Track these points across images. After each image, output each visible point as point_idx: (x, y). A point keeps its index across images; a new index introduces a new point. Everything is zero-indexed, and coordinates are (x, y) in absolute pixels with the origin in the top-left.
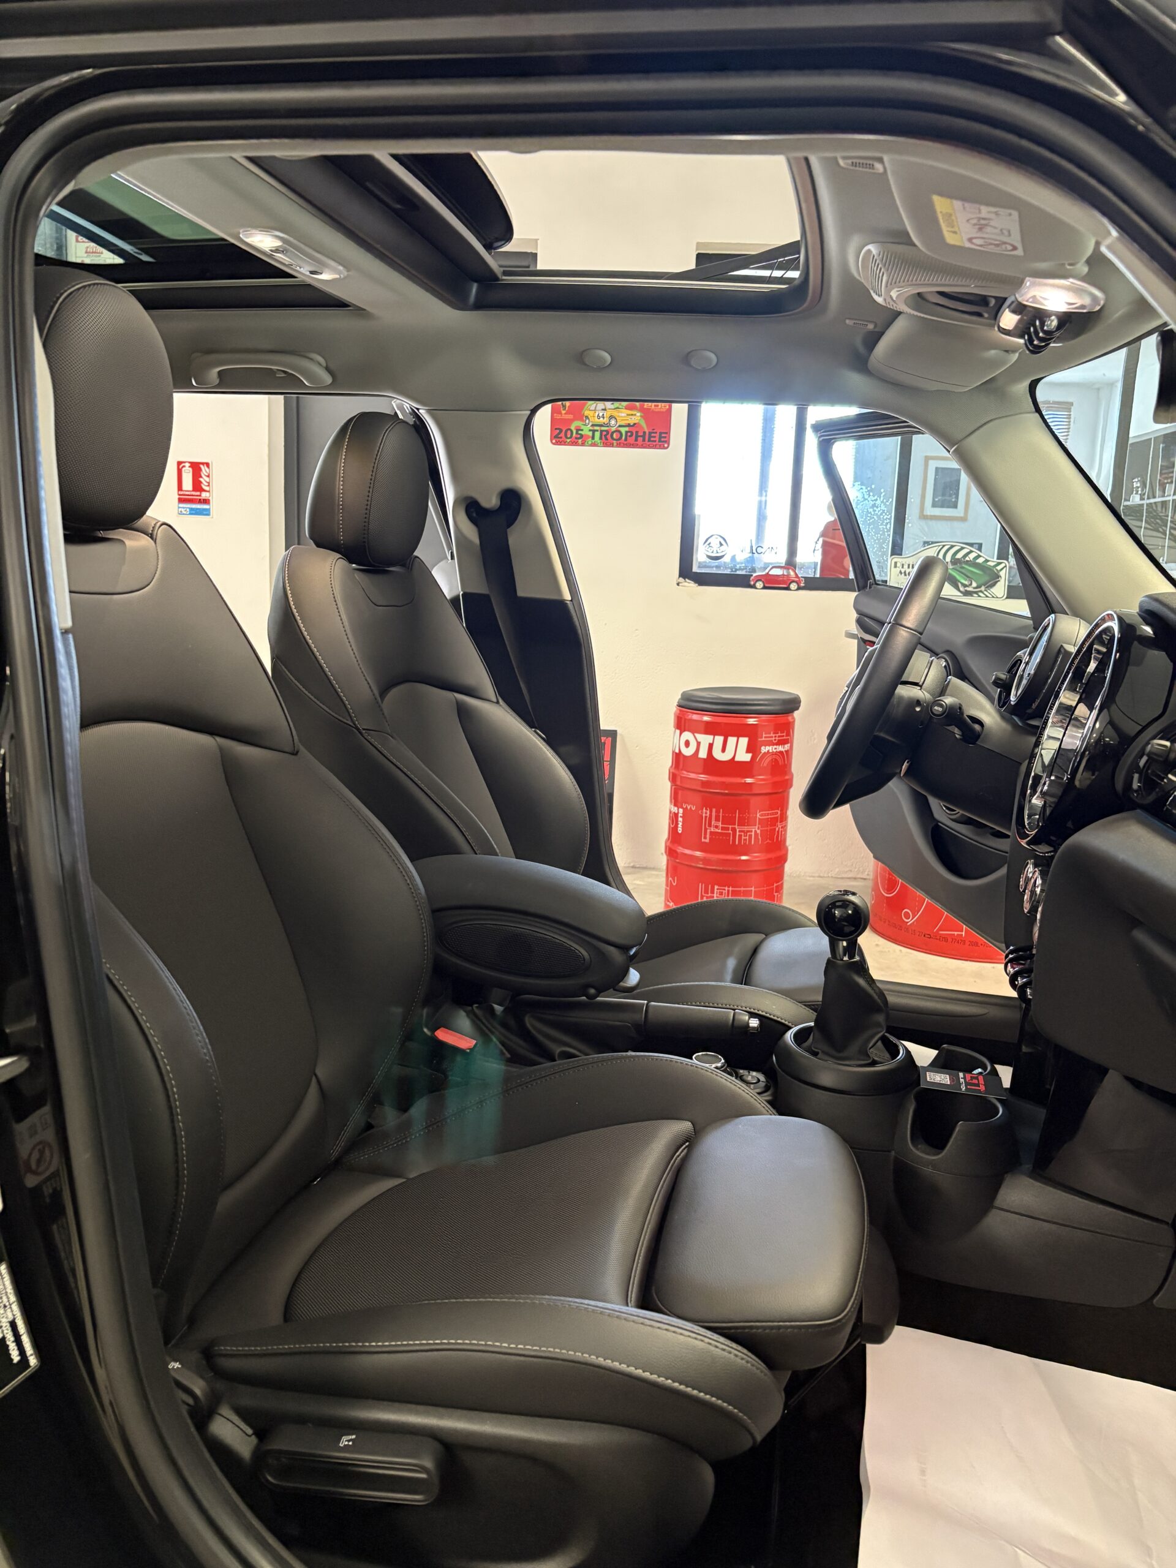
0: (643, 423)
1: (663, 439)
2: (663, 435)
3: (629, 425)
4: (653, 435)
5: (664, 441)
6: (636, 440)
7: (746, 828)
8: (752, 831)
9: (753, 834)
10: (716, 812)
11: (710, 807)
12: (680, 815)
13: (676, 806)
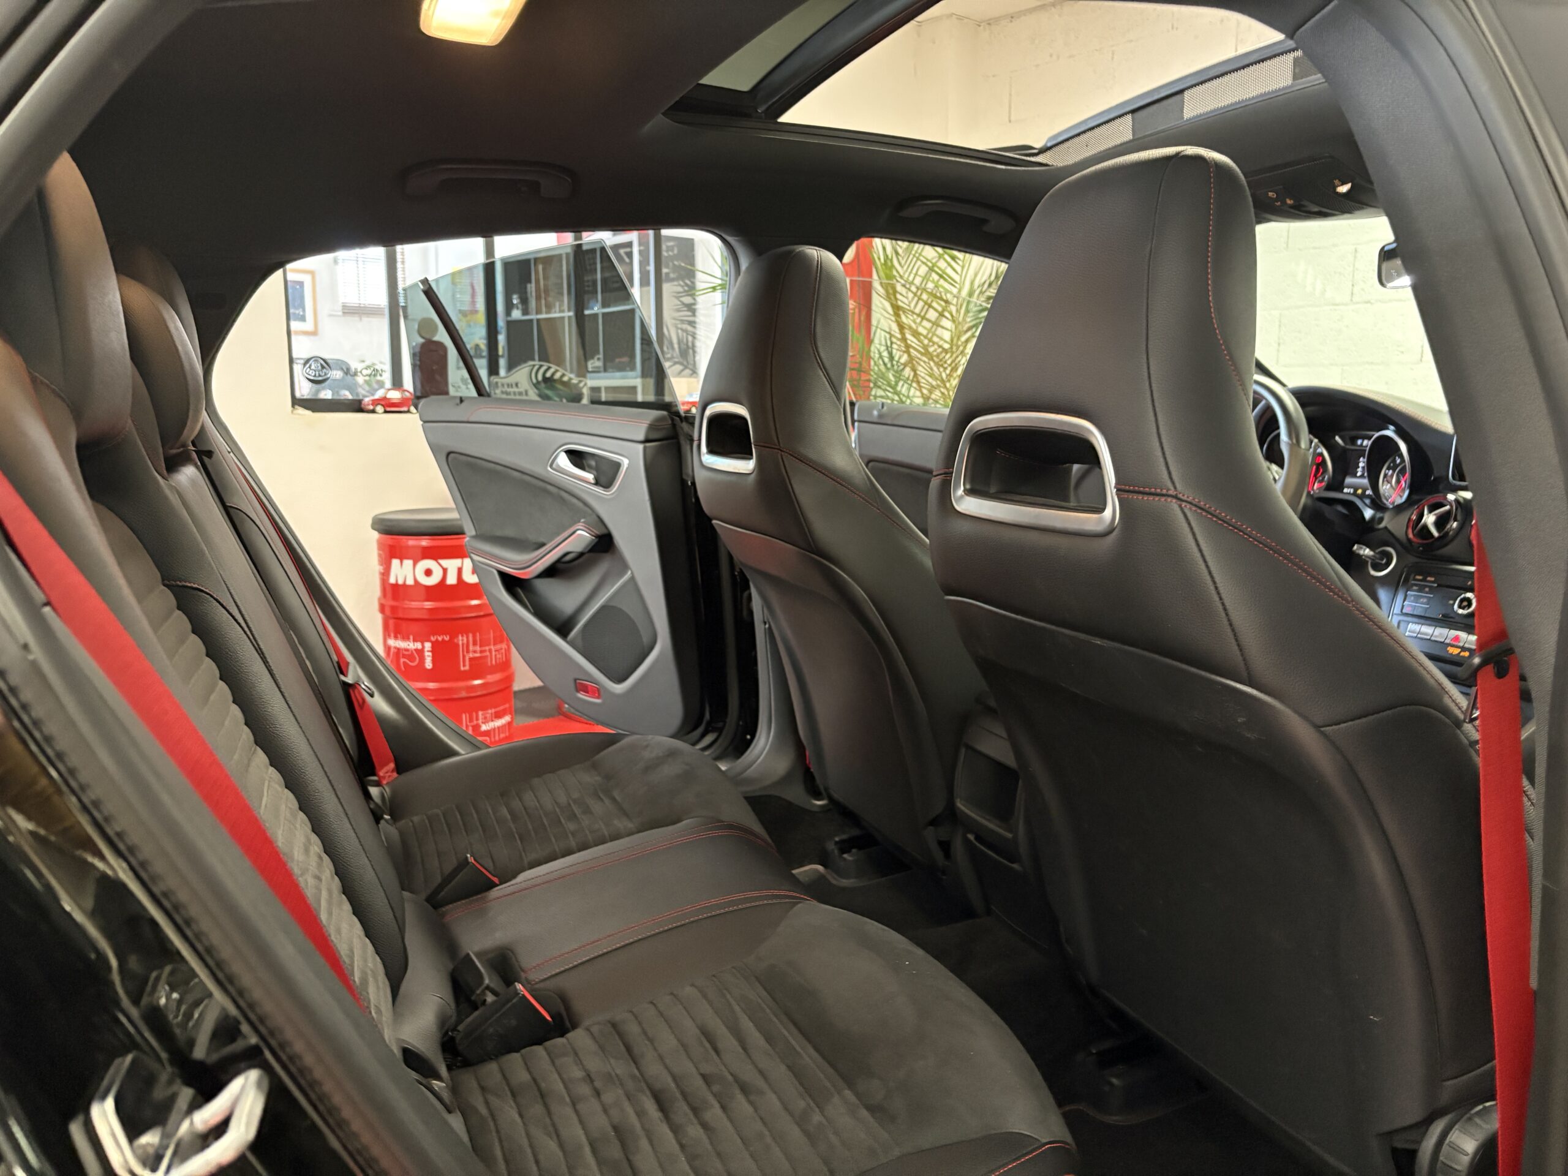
7: (498, 647)
8: (502, 649)
9: (503, 651)
10: (473, 637)
11: (465, 631)
12: (426, 649)
13: (415, 640)
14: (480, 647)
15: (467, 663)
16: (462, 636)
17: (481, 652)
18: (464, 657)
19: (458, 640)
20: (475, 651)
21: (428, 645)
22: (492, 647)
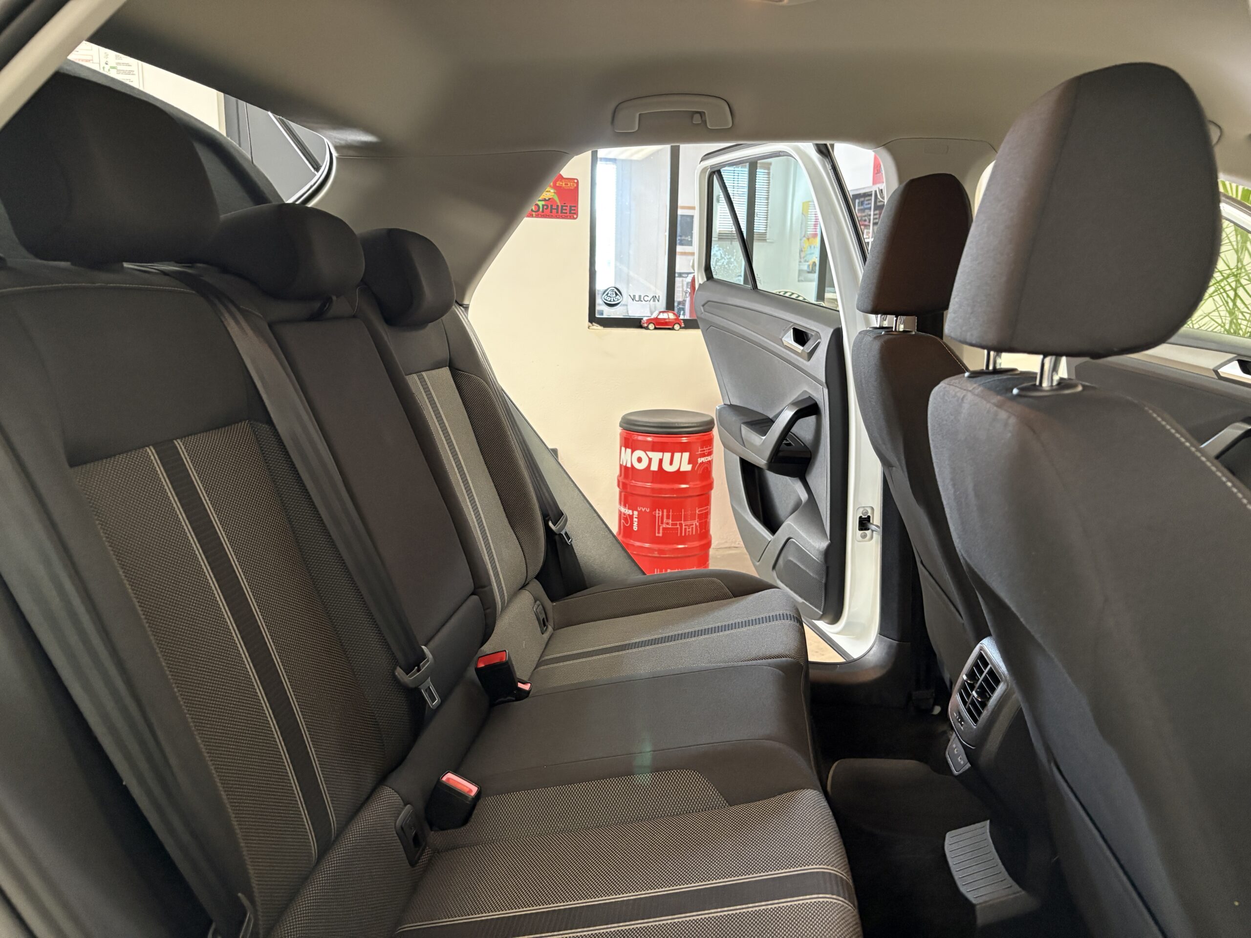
0: (556, 198)
1: (572, 212)
2: (573, 208)
3: (545, 200)
4: (564, 208)
5: (573, 213)
6: (551, 212)
7: (689, 523)
8: (693, 525)
9: (694, 526)
10: (667, 512)
11: (662, 508)
12: (635, 516)
13: (629, 509)
14: (672, 521)
15: (661, 531)
16: (659, 511)
17: (672, 524)
18: (659, 526)
19: (655, 513)
20: (668, 523)
21: (636, 513)
22: (683, 522)
